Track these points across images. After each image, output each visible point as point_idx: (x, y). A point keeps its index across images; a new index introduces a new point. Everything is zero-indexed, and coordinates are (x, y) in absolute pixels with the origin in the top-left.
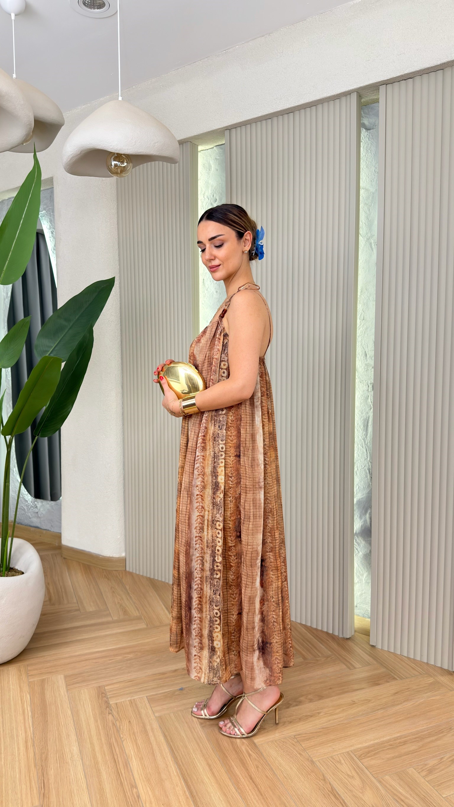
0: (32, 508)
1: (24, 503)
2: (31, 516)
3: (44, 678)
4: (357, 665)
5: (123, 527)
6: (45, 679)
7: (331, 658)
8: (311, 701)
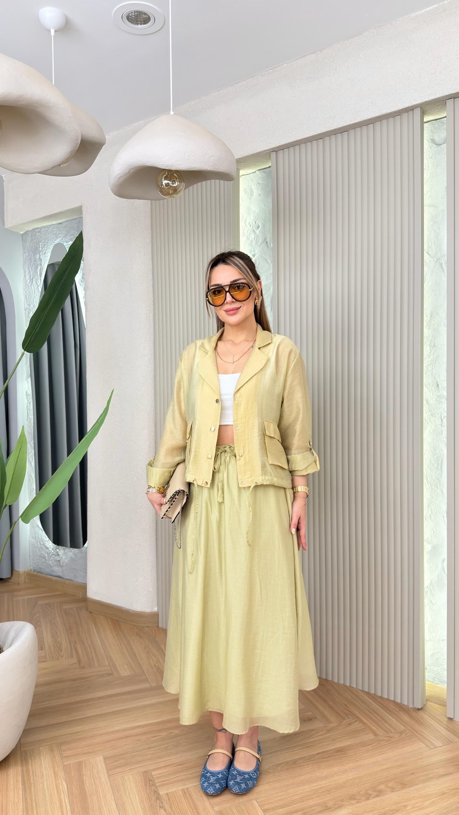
0: (53, 556)
1: (45, 550)
2: (52, 565)
3: (80, 760)
4: (438, 744)
5: (156, 579)
6: (82, 761)
7: (405, 735)
8: (393, 790)
